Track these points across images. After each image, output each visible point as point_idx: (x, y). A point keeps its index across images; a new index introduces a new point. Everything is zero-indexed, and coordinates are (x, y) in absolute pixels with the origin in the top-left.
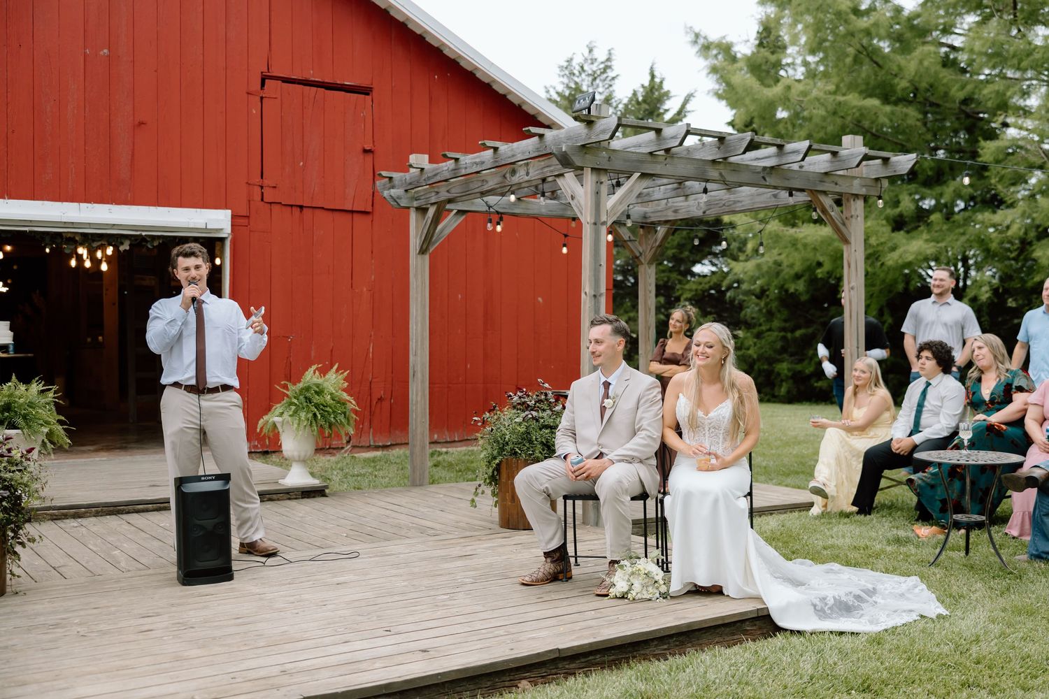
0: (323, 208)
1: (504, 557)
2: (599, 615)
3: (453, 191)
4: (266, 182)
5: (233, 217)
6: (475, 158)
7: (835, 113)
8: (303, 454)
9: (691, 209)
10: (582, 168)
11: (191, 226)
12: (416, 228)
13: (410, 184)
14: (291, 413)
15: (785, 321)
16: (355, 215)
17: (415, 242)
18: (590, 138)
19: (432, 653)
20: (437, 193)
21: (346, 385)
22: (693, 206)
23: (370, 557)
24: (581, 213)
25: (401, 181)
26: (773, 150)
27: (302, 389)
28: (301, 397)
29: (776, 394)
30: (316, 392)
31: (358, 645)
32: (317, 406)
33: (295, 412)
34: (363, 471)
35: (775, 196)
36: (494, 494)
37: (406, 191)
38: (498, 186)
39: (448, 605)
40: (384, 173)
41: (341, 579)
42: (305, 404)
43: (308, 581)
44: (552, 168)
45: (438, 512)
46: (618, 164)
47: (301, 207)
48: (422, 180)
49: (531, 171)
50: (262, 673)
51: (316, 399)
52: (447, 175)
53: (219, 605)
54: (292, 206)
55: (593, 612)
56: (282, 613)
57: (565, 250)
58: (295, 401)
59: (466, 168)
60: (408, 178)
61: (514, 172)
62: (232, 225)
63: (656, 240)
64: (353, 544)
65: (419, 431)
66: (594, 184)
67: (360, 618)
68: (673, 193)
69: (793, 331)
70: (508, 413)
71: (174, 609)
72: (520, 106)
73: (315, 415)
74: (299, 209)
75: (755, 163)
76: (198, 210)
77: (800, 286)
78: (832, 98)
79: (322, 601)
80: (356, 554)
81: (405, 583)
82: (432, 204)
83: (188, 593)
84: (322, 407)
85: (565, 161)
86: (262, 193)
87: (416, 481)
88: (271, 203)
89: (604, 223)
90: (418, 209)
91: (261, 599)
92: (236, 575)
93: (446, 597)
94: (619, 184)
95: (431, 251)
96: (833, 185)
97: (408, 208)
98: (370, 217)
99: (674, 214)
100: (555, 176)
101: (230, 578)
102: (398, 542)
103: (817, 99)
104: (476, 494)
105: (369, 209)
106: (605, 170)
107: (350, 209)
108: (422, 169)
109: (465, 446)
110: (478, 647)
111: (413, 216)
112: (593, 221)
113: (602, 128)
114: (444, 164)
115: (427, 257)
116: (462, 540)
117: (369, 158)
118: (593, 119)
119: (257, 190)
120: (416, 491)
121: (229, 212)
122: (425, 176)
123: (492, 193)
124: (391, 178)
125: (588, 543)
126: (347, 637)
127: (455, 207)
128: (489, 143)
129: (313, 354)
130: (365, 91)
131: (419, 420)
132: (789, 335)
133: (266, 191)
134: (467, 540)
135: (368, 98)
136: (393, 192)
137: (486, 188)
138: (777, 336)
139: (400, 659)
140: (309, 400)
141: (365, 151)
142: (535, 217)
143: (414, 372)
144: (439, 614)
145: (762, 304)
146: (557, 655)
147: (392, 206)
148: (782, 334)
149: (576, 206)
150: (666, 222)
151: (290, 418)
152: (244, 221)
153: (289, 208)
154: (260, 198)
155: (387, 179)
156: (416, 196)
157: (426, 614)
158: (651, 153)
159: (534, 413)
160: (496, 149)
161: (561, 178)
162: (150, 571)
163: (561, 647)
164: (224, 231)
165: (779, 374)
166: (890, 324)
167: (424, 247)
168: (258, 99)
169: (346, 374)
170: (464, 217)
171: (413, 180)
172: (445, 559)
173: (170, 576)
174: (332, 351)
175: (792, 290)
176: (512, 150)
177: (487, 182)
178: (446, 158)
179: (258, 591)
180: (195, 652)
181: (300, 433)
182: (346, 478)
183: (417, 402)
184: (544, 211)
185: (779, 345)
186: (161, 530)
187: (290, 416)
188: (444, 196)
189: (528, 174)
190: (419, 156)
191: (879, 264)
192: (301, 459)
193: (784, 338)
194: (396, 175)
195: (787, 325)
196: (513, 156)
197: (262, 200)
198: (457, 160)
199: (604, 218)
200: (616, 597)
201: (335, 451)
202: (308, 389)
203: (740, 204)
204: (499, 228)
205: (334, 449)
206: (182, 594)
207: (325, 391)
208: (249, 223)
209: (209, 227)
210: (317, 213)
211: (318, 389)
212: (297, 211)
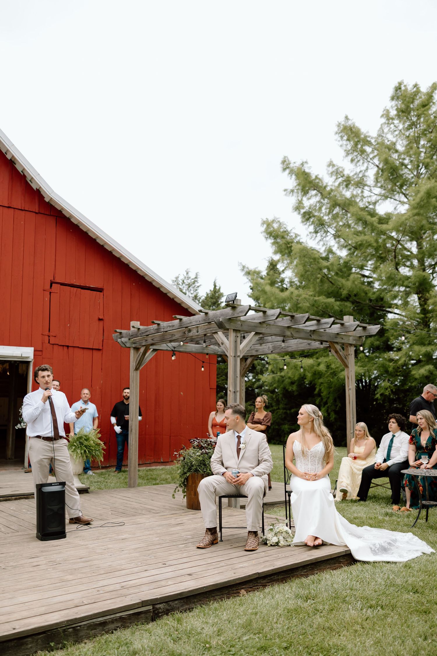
0: (78, 347)
1: (200, 524)
2: (267, 555)
3: (155, 339)
4: (51, 334)
5: (35, 351)
6: (169, 324)
7: (313, 305)
8: (77, 471)
9: (265, 350)
10: (228, 329)
11: (14, 355)
12: (133, 358)
13: (132, 336)
15: (286, 405)
16: (94, 351)
17: (133, 364)
18: (234, 315)
19: (195, 576)
20: (146, 340)
21: (100, 435)
22: (266, 348)
23: (131, 525)
24: (227, 351)
25: (127, 334)
26: (315, 322)
27: (78, 438)
28: (78, 442)
29: (282, 440)
30: (85, 439)
31: (154, 572)
32: (86, 446)
33: (74, 450)
34: (99, 480)
35: (309, 344)
36: (184, 492)
37: (129, 339)
38: (181, 337)
39: (187, 550)
40: (118, 330)
41: (123, 537)
42: (79, 446)
43: (106, 538)
44: (211, 329)
45: (151, 501)
46: (245, 328)
47: (68, 347)
48: (138, 334)
49: (199, 330)
50: (111, 588)
51: (86, 443)
52: (153, 332)
53: (67, 551)
54: (63, 346)
55: (263, 553)
56: (103, 555)
57: (203, 369)
58: (75, 444)
59: (164, 328)
60: (130, 333)
61: (190, 331)
62: (34, 355)
63: (246, 365)
64: (117, 518)
65: (133, 459)
66: (234, 337)
67: (145, 557)
68: (258, 342)
69: (290, 410)
70: (191, 451)
71: (44, 554)
72: (173, 299)
73: (85, 451)
75: (305, 328)
76: (18, 347)
77: (294, 388)
78: (312, 298)
79: (120, 549)
80: (122, 524)
81: (158, 539)
82: (143, 346)
83: (47, 545)
84: (88, 447)
85: (221, 326)
86: (49, 339)
87: (130, 485)
88: (53, 344)
89: (239, 356)
90: (134, 348)
91: (87, 548)
92: (68, 535)
93: (183, 546)
94: (244, 337)
95: (140, 368)
96: (341, 339)
97: (130, 347)
98: (101, 352)
99: (255, 352)
100: (213, 333)
101: (65, 537)
102: (140, 517)
103: (305, 298)
104: (175, 491)
105: (101, 348)
106: (239, 331)
107: (91, 347)
108: (139, 329)
109: (145, 467)
110: (216, 572)
111: (132, 351)
112: (234, 355)
113: (240, 310)
114: (151, 326)
115: (138, 372)
116: (172, 516)
117: (101, 323)
118: (235, 306)
119: (47, 338)
120: (132, 490)
121: (33, 348)
122: (140, 332)
123: (176, 341)
124: (121, 333)
125: (237, 516)
126: (146, 568)
127: (152, 348)
128: (178, 317)
130: (100, 290)
131: (133, 454)
132: (288, 411)
133: (51, 338)
134: (174, 515)
135: (102, 293)
136: (123, 340)
137: (174, 338)
138: (282, 412)
139: (179, 579)
140: (81, 443)
141: (100, 320)
142: (189, 353)
143: (131, 429)
144: (185, 555)
145: (274, 396)
146: (258, 576)
147: (122, 346)
148: (284, 411)
149: (224, 348)
150: (251, 356)
151: (72, 453)
152: (40, 353)
153: (62, 347)
154: (48, 342)
155: (119, 333)
156: (134, 341)
157: (178, 555)
158: (260, 323)
159: (207, 451)
160: (181, 320)
161: (216, 334)
162: (20, 533)
163: (260, 571)
164: (30, 358)
165: (283, 431)
166: (340, 406)
167: (138, 367)
168: (48, 293)
170: (156, 353)
171: (133, 334)
172: (170, 525)
173: (32, 536)
175: (290, 390)
176: (190, 320)
177: (174, 335)
178: (153, 323)
179: (82, 543)
180: (70, 577)
181: (78, 460)
182: (92, 483)
183: (132, 444)
184: (194, 350)
185: (283, 416)
186: (12, 512)
187: (72, 452)
188: (150, 341)
189: (198, 332)
190: (135, 322)
191: (336, 377)
192: (77, 474)
193: (286, 413)
194: (123, 331)
195: (287, 406)
196: (191, 323)
197: (49, 342)
198: (159, 324)
199: (238, 354)
200: (271, 545)
202: (81, 438)
203: (291, 348)
204: (173, 358)
206: (43, 545)
207: (90, 439)
208: (42, 354)
209: (23, 356)
210: (76, 349)
211: (85, 438)
212: (65, 348)
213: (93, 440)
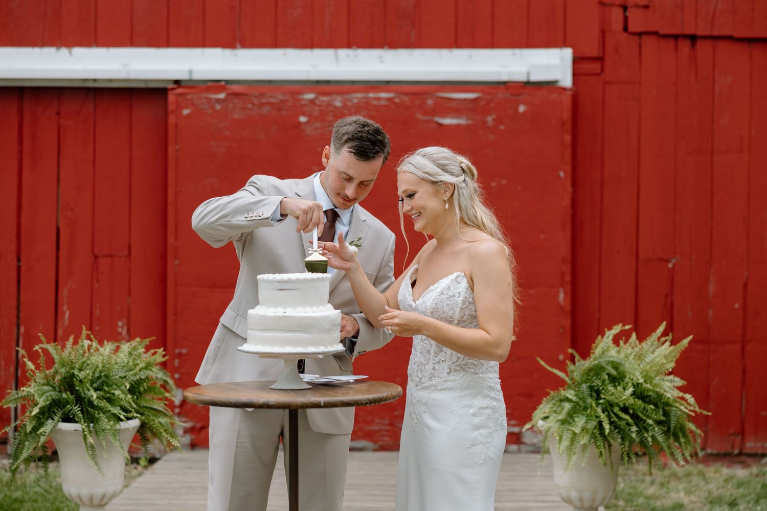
0: (730, 38)
5: (576, 61)
11: (504, 78)
14: (561, 417)
27: (590, 370)
28: (584, 387)
30: (612, 378)
32: (608, 408)
33: (571, 415)
42: (588, 402)
47: (693, 39)
51: (609, 393)
54: (676, 37)
62: (575, 75)
74: (688, 42)
76: (517, 51)
84: (616, 409)
86: (626, 20)
88: (640, 34)
119: (617, 13)
121: (568, 53)
129: (712, 288)
133: (632, 14)
140: (596, 393)
152: (595, 67)
153: (671, 42)
154: (621, 26)
169: (685, 342)
174: (746, 285)
197: (625, 29)
201: (749, 460)
202: (597, 370)
205: (749, 455)
207: (627, 379)
208: (602, 70)
209: (534, 78)
210: (724, 48)
211: (614, 373)
212: (685, 46)
213: (637, 386)
